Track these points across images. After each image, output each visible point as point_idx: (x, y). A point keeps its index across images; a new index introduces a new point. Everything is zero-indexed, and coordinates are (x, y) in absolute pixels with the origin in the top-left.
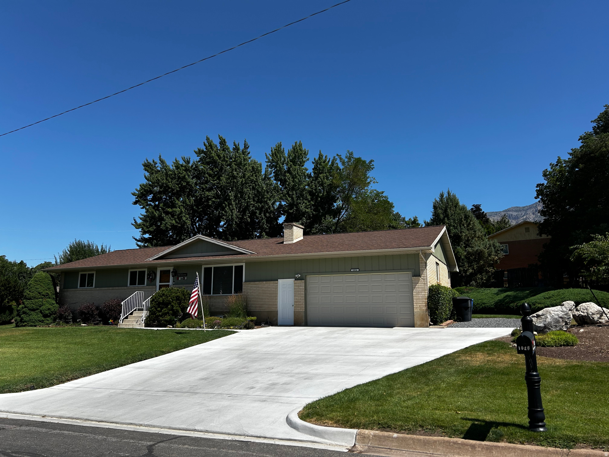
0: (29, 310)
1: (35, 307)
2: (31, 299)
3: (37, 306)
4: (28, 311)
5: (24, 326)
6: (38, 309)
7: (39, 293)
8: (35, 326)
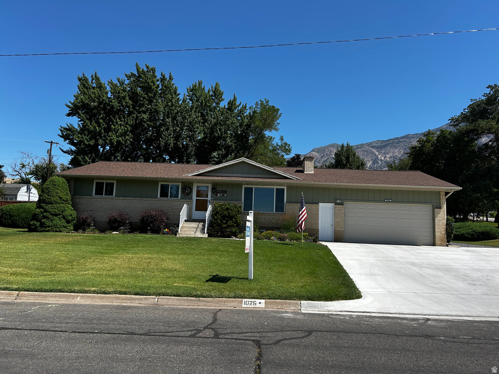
0: (51, 214)
1: (58, 212)
2: (52, 204)
3: (59, 211)
4: (50, 216)
5: (48, 231)
6: (60, 215)
7: (60, 198)
8: (61, 232)
